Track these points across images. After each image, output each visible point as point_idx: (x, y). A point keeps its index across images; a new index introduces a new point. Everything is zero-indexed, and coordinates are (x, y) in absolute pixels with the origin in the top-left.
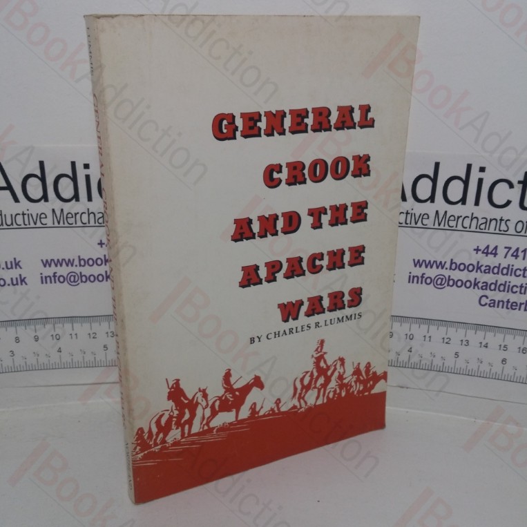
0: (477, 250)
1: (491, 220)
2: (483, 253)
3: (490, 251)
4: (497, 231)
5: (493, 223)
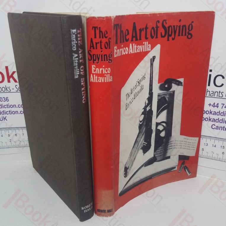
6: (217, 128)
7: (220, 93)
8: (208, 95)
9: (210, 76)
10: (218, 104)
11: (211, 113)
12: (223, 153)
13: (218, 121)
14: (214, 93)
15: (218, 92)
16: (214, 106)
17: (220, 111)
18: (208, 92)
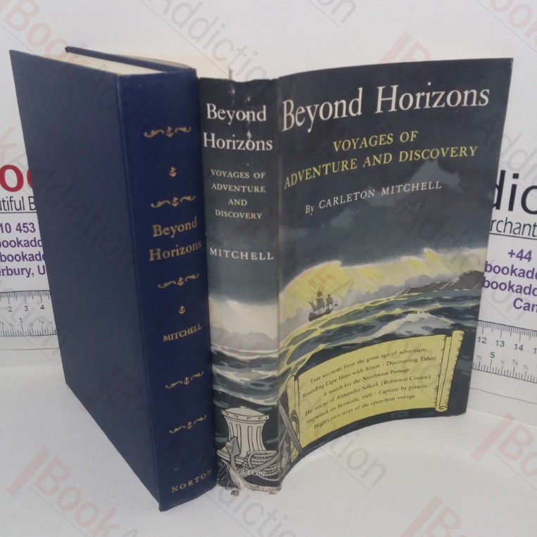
0: (512, 254)
1: (525, 226)
2: (517, 256)
3: (524, 255)
4: (531, 236)
5: (527, 227)
6: (528, 307)
8: (507, 232)
9: (514, 187)
10: (530, 252)
11: (513, 271)
13: (530, 290)
14: (522, 227)
15: (532, 224)
16: (521, 258)
17: (534, 269)
18: (509, 225)
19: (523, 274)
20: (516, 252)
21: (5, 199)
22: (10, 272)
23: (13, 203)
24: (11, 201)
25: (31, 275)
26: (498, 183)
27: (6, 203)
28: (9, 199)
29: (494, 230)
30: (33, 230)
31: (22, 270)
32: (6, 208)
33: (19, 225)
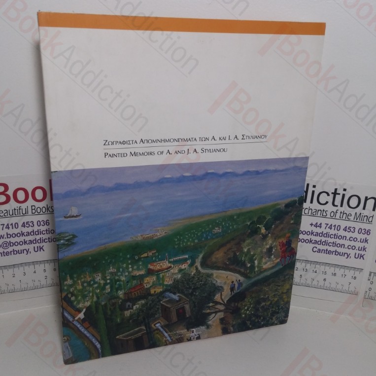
6: (319, 251)
7: (324, 212)
8: (310, 214)
9: (313, 192)
10: (321, 224)
11: (312, 233)
12: (325, 280)
13: (321, 243)
14: (317, 211)
15: (322, 210)
16: (316, 227)
17: (323, 232)
18: (310, 211)
19: (317, 234)
20: (314, 224)
21: (16, 208)
22: (15, 252)
23: (21, 210)
24: (20, 209)
25: (29, 253)
26: (305, 190)
27: (16, 211)
28: (18, 208)
29: (303, 213)
30: (32, 225)
31: (23, 250)
32: (16, 214)
33: (24, 223)
